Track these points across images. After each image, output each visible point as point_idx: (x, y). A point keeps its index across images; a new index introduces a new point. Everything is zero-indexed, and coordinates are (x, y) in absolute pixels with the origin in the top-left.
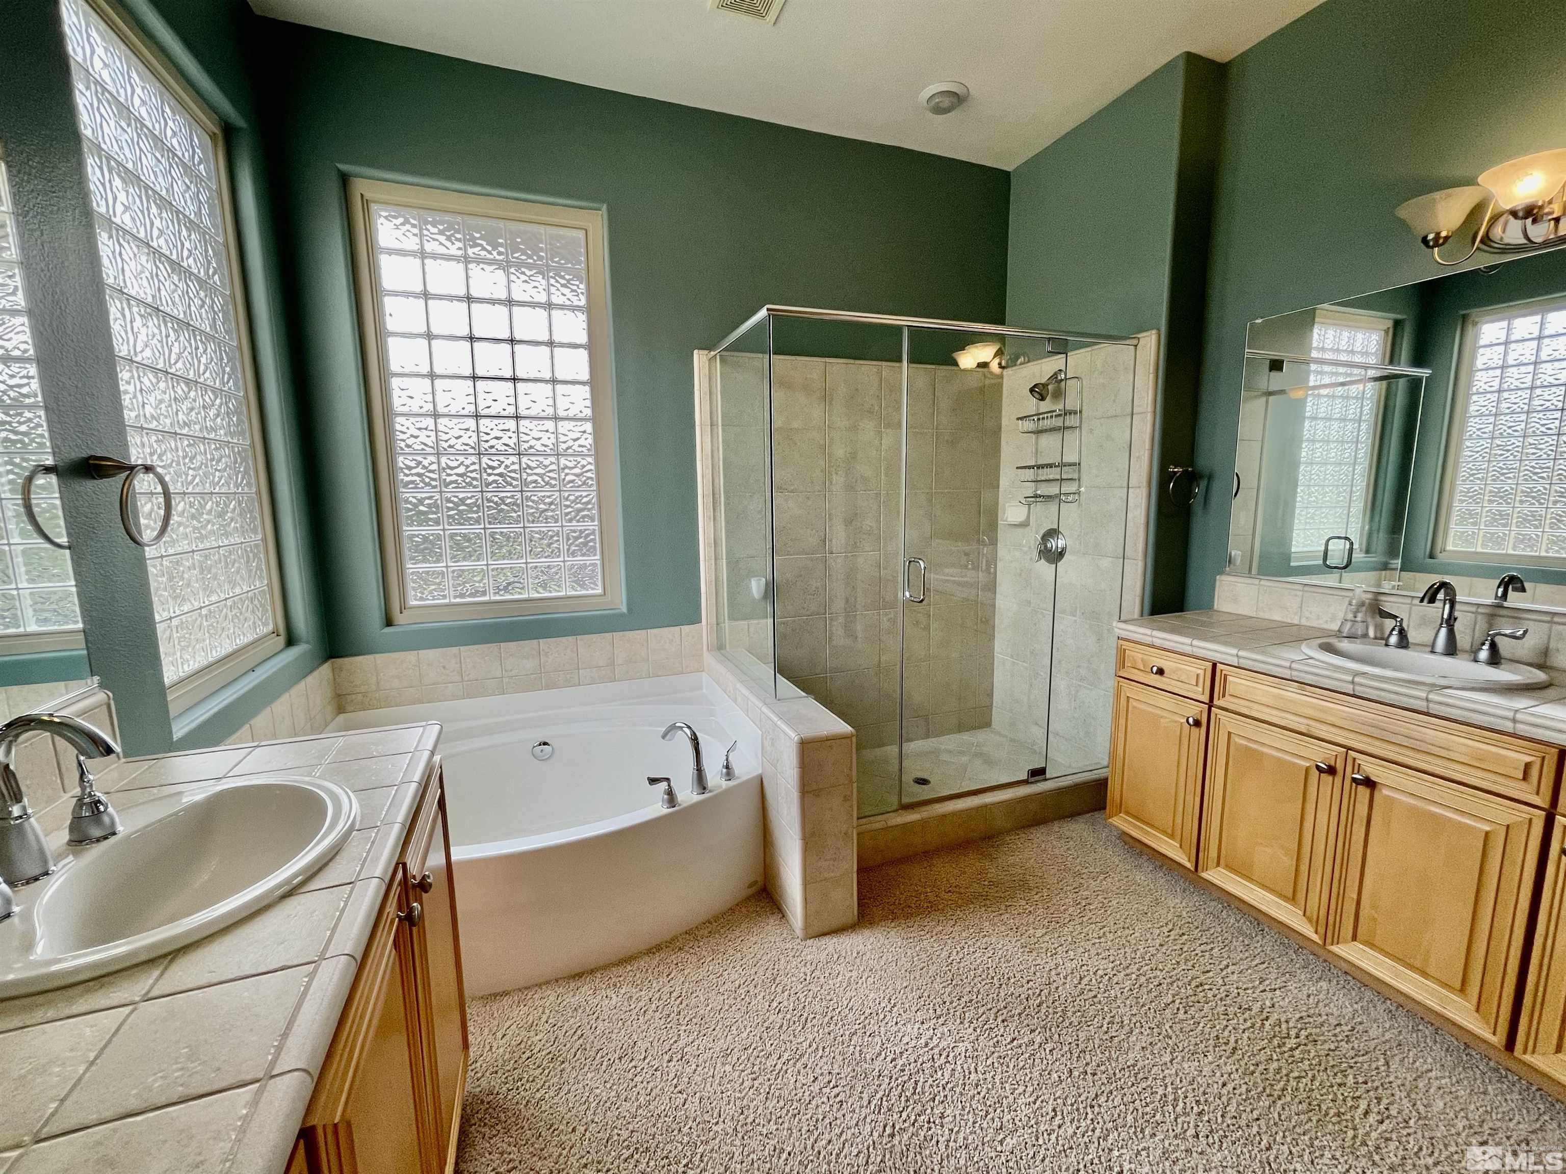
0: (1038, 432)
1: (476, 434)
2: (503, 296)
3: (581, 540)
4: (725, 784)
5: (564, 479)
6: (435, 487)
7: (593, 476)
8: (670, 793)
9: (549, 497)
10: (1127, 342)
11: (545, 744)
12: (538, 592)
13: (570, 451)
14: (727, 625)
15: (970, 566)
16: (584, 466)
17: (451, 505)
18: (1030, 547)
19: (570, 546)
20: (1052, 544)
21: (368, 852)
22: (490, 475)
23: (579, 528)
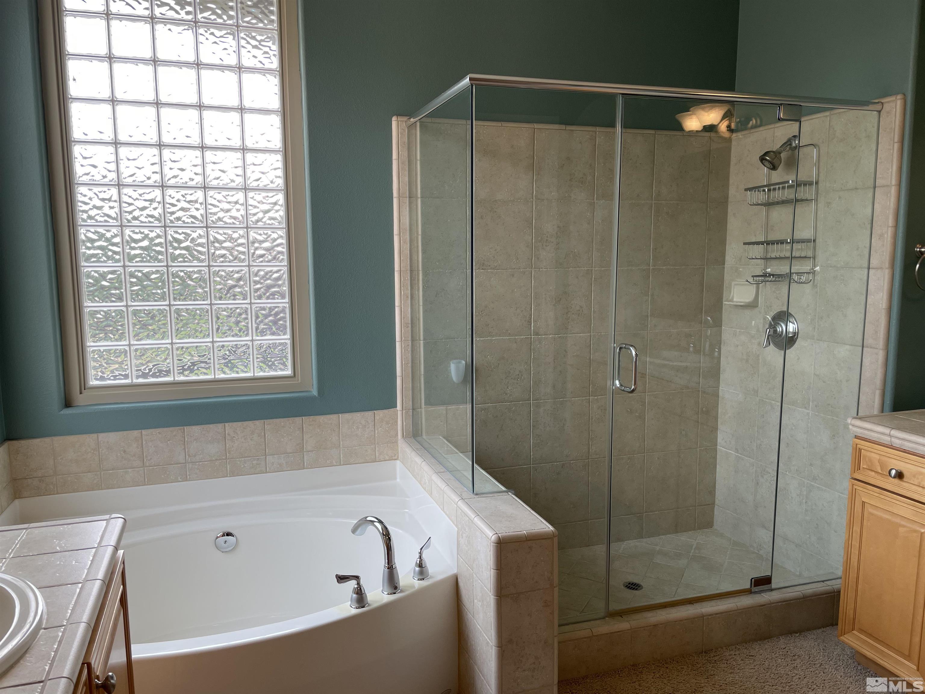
0: (769, 204)
1: (161, 206)
2: (191, 58)
3: (271, 318)
4: (417, 584)
5: (254, 253)
6: (118, 261)
7: (284, 250)
8: (359, 592)
9: (238, 272)
10: (871, 107)
11: (229, 534)
12: (224, 373)
13: (260, 224)
14: (423, 410)
15: (691, 349)
16: (275, 240)
17: (134, 280)
18: (758, 330)
19: (258, 324)
20: (781, 328)
21: (56, 652)
22: (175, 249)
23: (269, 305)
